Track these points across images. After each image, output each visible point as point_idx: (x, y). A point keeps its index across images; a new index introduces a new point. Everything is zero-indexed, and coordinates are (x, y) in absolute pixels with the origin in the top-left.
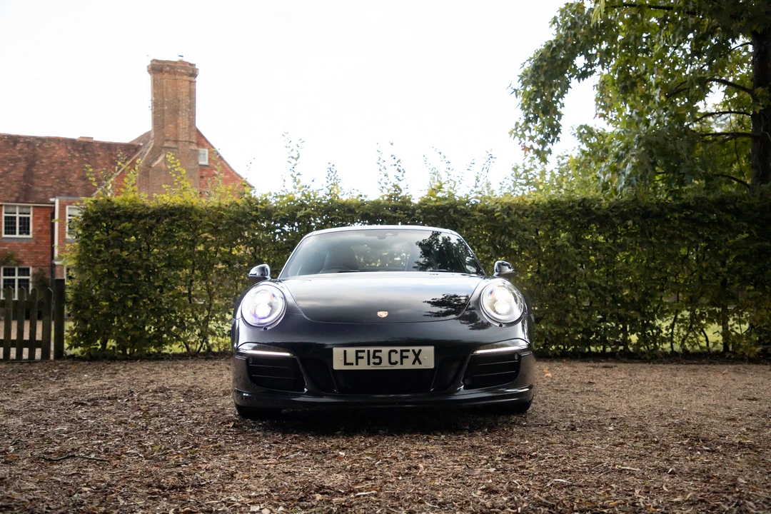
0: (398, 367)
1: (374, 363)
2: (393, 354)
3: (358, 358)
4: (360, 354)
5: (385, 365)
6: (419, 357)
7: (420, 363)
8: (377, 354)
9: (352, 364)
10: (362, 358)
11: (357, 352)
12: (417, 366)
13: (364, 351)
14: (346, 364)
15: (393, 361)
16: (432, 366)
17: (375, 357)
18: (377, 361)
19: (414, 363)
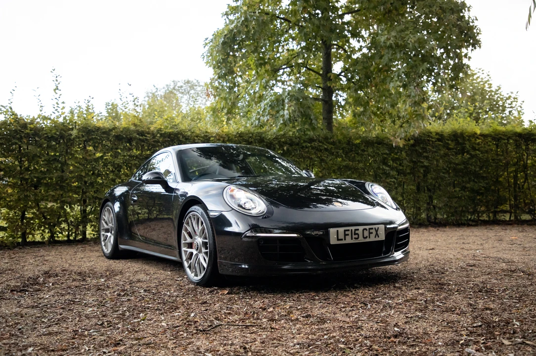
0: (368, 240)
1: (355, 238)
2: (365, 231)
3: (345, 235)
4: (347, 233)
5: (361, 240)
6: (378, 233)
7: (378, 237)
8: (357, 232)
9: (342, 240)
10: (348, 235)
11: (345, 231)
12: (377, 239)
13: (349, 230)
14: (338, 240)
15: (365, 236)
16: (384, 239)
17: (355, 234)
18: (356, 236)
19: (375, 237)
